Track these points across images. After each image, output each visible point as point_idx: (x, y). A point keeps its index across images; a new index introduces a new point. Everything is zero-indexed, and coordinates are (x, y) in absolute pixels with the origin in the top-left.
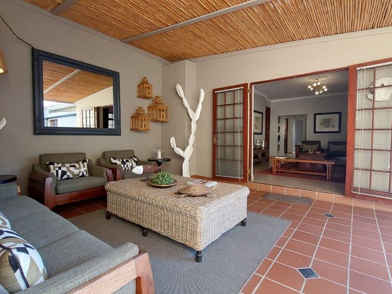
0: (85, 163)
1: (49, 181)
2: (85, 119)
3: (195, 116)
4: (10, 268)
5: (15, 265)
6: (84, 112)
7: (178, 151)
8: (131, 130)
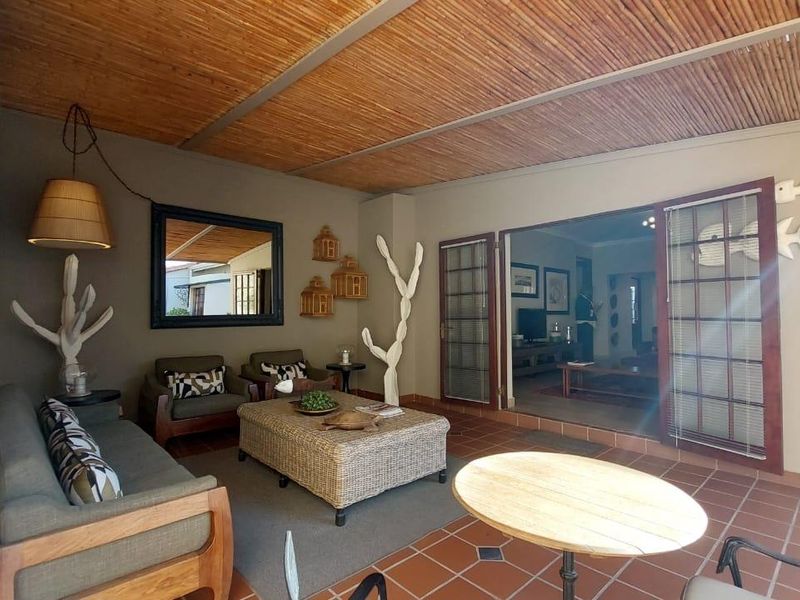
0: (220, 373)
1: (163, 399)
2: (239, 291)
3: (408, 291)
4: (88, 483)
5: (93, 481)
6: (239, 278)
7: (377, 351)
8: (301, 315)
